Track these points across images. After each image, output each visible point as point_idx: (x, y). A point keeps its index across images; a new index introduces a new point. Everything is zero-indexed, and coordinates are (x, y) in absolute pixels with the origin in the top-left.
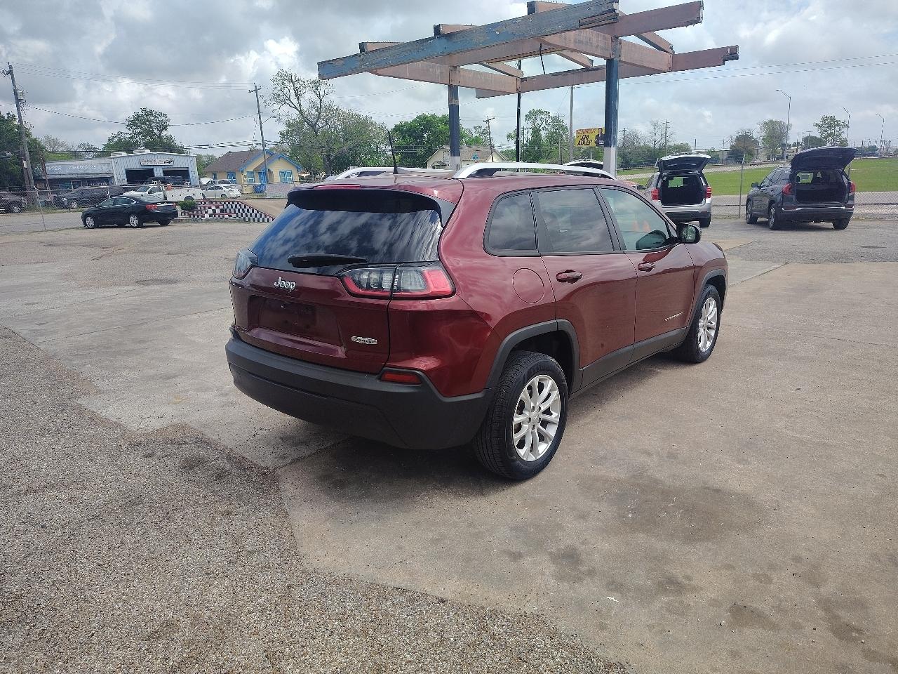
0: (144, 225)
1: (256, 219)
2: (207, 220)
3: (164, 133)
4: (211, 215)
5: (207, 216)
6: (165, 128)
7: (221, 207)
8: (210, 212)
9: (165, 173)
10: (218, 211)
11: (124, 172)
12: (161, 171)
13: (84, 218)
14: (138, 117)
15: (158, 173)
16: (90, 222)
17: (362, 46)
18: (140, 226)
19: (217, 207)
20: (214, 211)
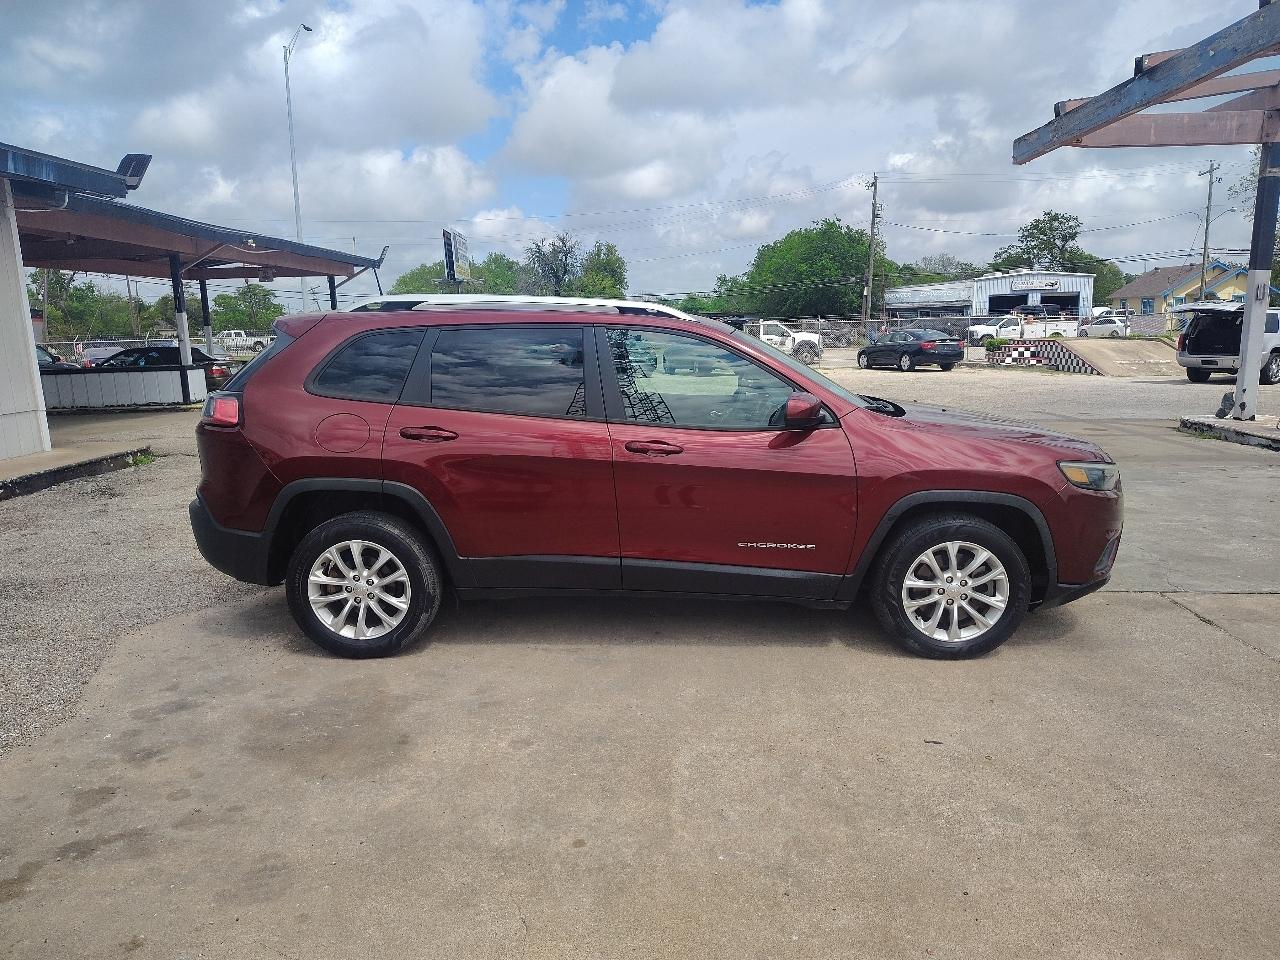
0: (917, 368)
1: (1072, 368)
2: (1008, 367)
3: (1071, 243)
4: (1014, 360)
5: (1009, 360)
6: (1073, 236)
7: (1032, 349)
8: (1015, 354)
9: (1044, 300)
10: (1027, 354)
11: (988, 299)
12: (1039, 299)
13: (860, 355)
14: (1036, 225)
15: (1034, 300)
16: (864, 360)
17: (1057, 109)
18: (911, 369)
19: (1027, 349)
20: (1021, 354)
